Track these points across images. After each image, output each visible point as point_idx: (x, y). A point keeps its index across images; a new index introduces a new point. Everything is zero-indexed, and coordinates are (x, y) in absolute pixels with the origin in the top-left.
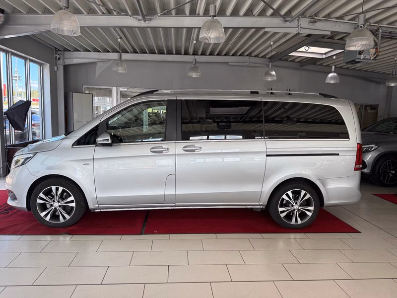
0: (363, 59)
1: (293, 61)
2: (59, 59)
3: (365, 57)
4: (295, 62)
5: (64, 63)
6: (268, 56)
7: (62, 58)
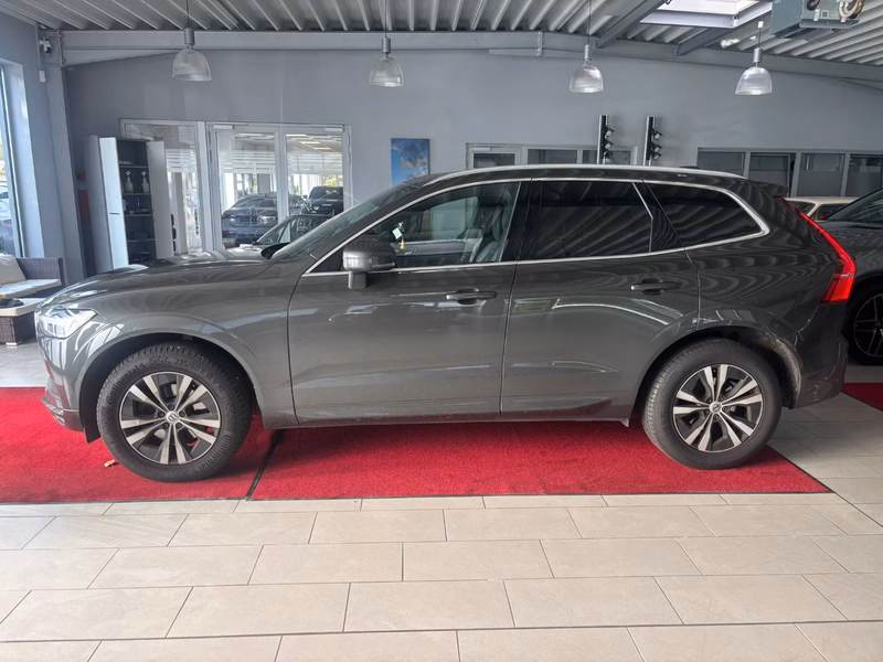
0: (820, 21)
1: (658, 40)
2: (49, 50)
3: (825, 14)
4: (664, 43)
5: (64, 60)
6: (592, 30)
7: (57, 48)
